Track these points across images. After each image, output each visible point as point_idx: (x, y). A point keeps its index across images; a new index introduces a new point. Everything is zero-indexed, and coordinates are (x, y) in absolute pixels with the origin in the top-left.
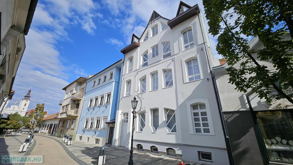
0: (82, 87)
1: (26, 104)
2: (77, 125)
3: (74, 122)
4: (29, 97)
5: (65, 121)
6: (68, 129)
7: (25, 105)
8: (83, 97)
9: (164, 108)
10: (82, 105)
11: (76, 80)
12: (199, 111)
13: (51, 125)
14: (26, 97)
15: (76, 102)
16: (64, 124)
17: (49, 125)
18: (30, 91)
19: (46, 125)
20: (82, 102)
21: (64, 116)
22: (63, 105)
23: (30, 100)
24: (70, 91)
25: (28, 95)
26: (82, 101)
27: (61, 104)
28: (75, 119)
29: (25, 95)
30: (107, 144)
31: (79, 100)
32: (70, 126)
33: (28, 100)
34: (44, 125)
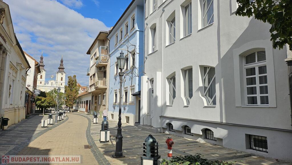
0: (106, 47)
1: (62, 78)
2: (107, 100)
3: (104, 96)
4: (63, 69)
5: (96, 96)
6: (100, 105)
7: (62, 80)
8: (108, 61)
9: (200, 66)
10: (108, 72)
11: (97, 38)
12: (256, 65)
13: (87, 101)
14: (60, 69)
15: (102, 69)
16: (96, 100)
17: (85, 101)
18: (62, 61)
19: (83, 102)
20: (108, 69)
21: (93, 89)
22: (90, 75)
23: (65, 73)
24: (94, 55)
25: (61, 67)
26: (108, 67)
27: (88, 75)
28: (105, 93)
29: (59, 67)
30: (137, 123)
31: (105, 67)
32: (101, 102)
33: (63, 73)
34: (81, 102)
